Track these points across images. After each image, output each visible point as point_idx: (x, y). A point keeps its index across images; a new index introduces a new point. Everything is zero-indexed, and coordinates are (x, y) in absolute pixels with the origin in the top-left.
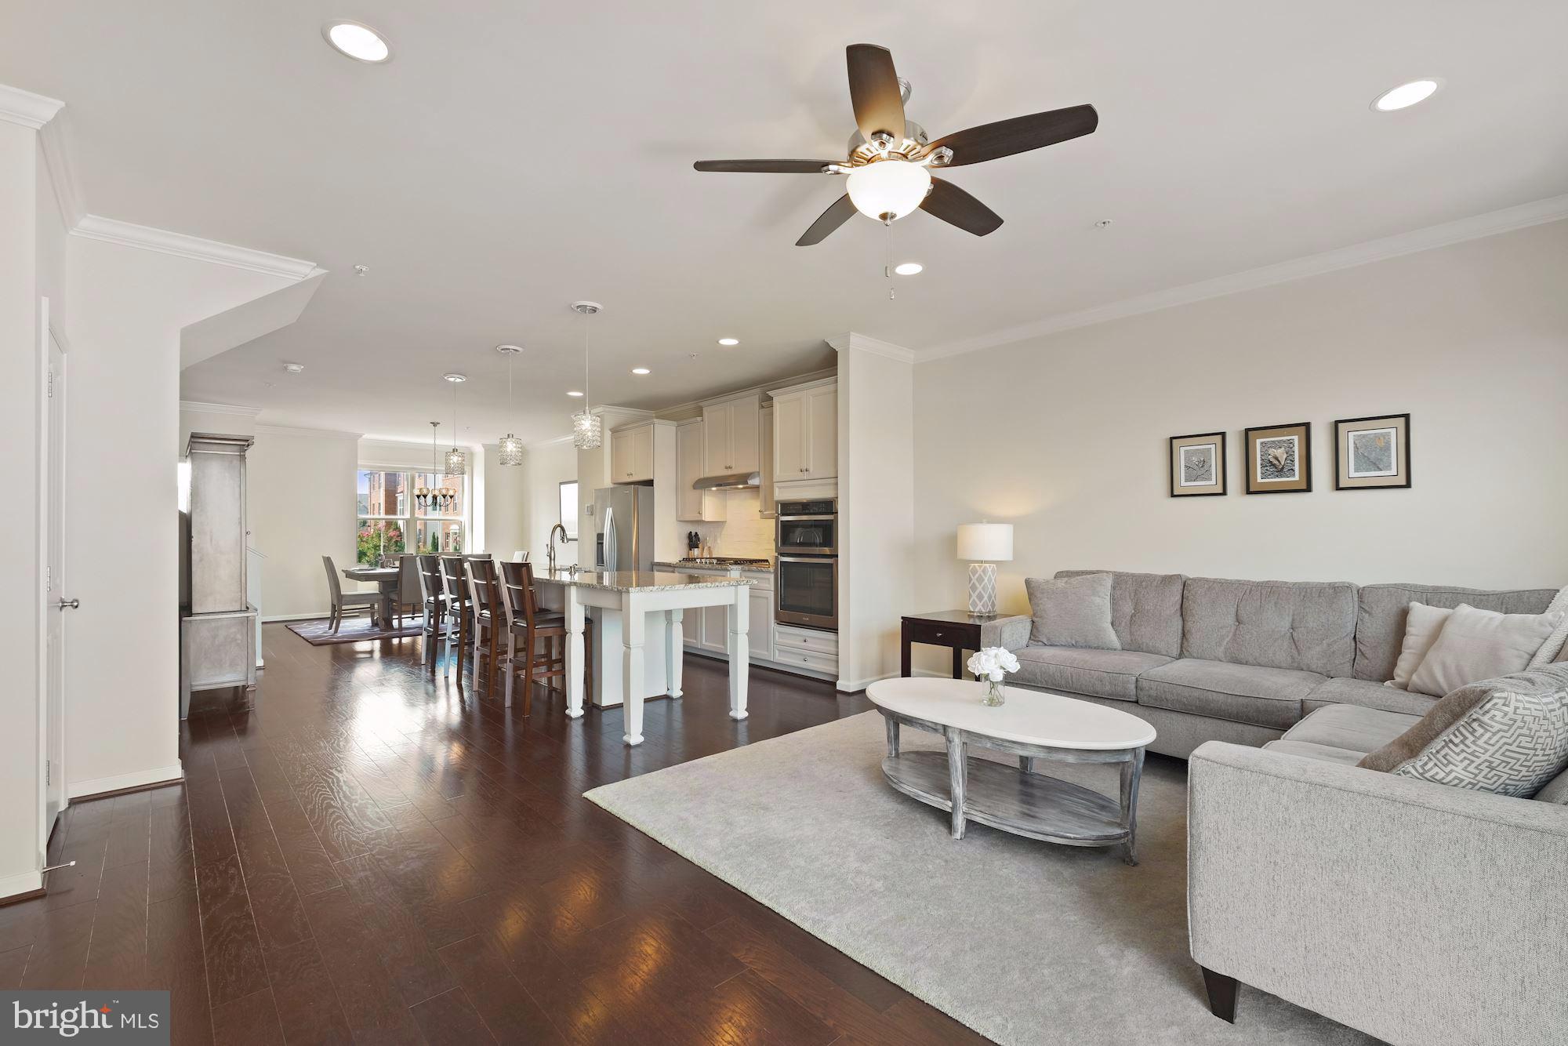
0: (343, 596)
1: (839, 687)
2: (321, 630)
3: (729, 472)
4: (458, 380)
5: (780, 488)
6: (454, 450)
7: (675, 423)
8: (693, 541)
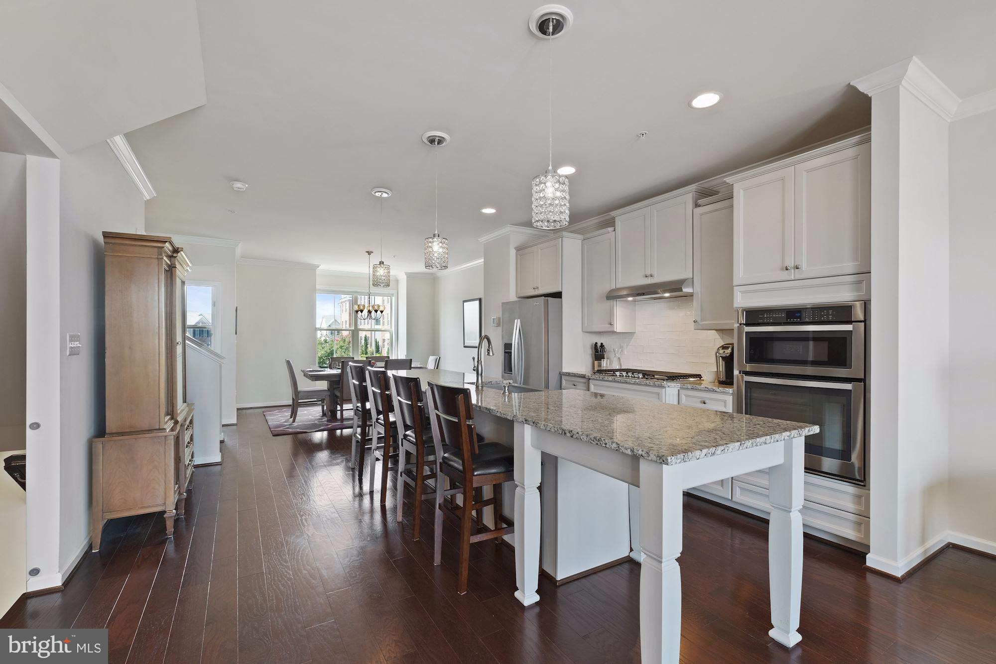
0: (299, 392)
1: (869, 563)
2: (281, 418)
3: (649, 281)
4: (385, 195)
5: (742, 292)
6: (380, 262)
7: (581, 237)
8: (599, 352)
